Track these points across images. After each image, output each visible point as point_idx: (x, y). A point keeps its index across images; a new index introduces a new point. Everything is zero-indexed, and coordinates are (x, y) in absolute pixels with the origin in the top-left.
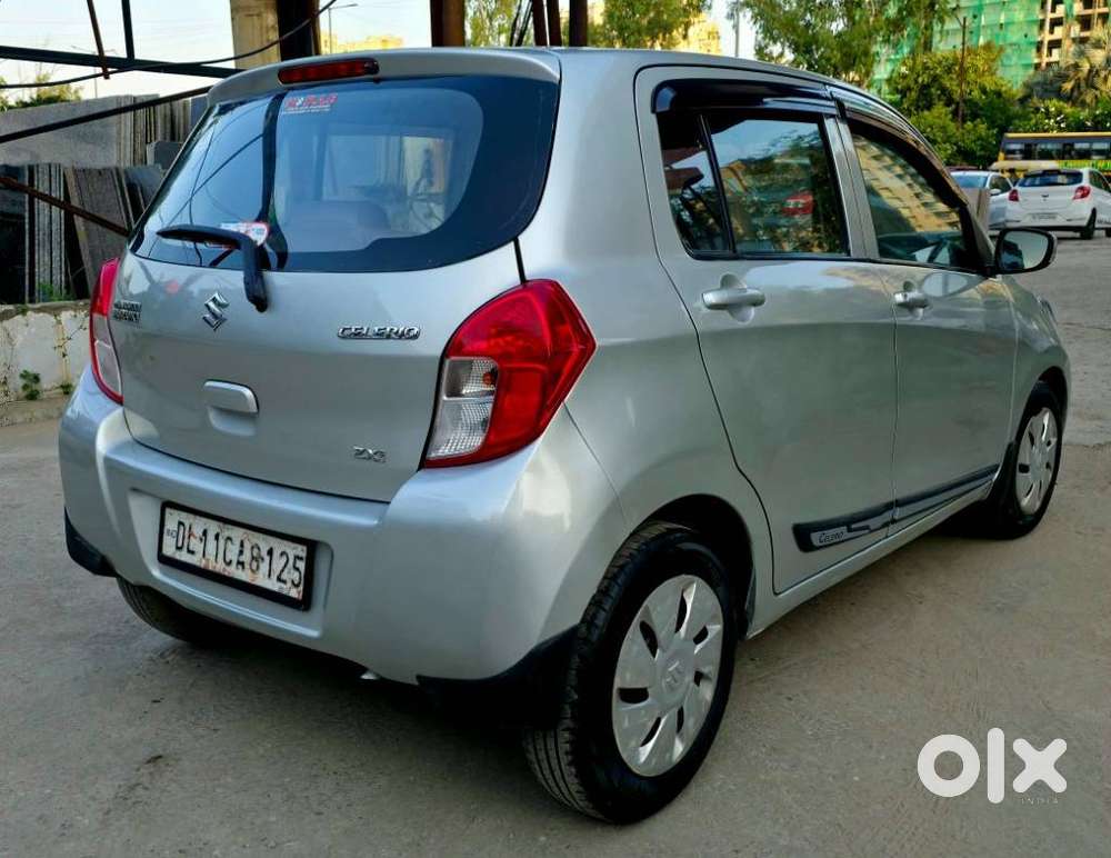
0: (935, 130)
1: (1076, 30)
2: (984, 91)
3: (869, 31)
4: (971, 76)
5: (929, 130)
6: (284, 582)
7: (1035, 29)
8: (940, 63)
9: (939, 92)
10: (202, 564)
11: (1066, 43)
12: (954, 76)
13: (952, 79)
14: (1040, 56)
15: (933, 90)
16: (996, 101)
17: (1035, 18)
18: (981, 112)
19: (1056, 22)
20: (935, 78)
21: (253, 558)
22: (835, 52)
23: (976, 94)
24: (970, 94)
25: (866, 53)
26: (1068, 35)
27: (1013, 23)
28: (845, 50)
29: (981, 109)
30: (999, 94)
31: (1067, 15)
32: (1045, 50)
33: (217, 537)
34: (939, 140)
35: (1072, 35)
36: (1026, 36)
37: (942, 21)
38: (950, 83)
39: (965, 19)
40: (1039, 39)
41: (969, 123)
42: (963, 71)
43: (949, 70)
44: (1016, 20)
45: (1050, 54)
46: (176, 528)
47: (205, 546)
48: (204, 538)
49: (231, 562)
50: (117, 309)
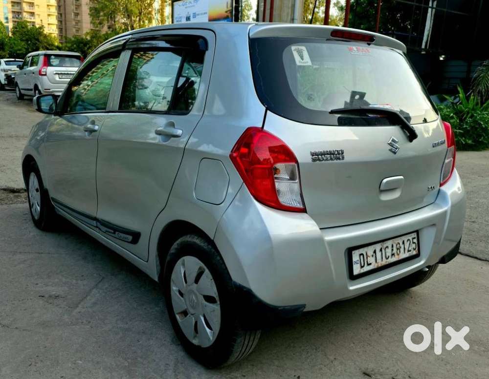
6: (410, 251)
10: (376, 266)
21: (397, 249)
33: (381, 250)
46: (358, 259)
47: (376, 257)
48: (374, 254)
49: (388, 257)
50: (317, 156)
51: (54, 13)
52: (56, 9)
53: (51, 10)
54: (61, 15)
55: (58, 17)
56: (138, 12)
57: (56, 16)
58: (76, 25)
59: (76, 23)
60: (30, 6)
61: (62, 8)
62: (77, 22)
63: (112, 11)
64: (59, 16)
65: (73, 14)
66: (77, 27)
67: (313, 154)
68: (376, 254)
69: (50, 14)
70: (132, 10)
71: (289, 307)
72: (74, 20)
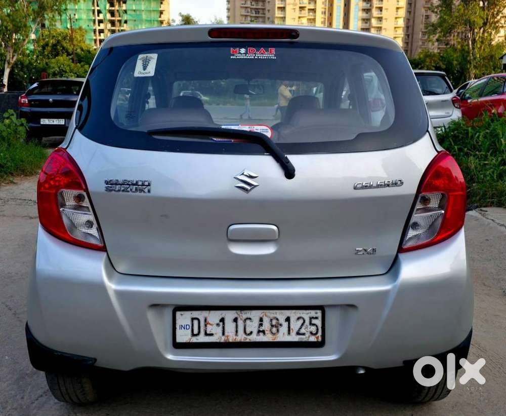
0: (65, 67)
1: (109, 26)
2: (82, 50)
3: (26, 15)
4: (75, 42)
5: (62, 66)
6: (304, 334)
7: (92, 24)
8: (60, 35)
9: (61, 48)
10: (223, 339)
11: (106, 31)
12: (68, 42)
13: (66, 42)
14: (96, 36)
15: (58, 47)
16: (88, 54)
17: (91, 18)
18: (82, 59)
19: (100, 22)
20: (58, 42)
21: (272, 326)
22: (9, 24)
23: (79, 51)
24: (76, 50)
25: (25, 26)
26: (106, 28)
27: (81, 19)
28: (14, 23)
29: (83, 58)
30: (89, 52)
31: (105, 19)
32: (97, 33)
33: (235, 320)
34: (68, 71)
35: (108, 28)
36: (88, 26)
37: (60, 14)
38: (66, 44)
39: (70, 15)
40: (94, 28)
41: (78, 64)
42: (71, 39)
43: (65, 38)
44: (83, 18)
45: (100, 35)
46: (190, 323)
47: (224, 328)
48: (221, 323)
49: (251, 333)
50: (111, 185)
51: (400, 34)
52: (403, 31)
53: (398, 33)
54: (408, 36)
55: (405, 38)
56: (483, 22)
57: (403, 38)
58: (422, 45)
59: (423, 43)
60: (377, 31)
61: (410, 29)
62: (424, 41)
63: (452, 25)
64: (407, 37)
65: (421, 33)
66: (423, 47)
67: (107, 183)
68: (224, 324)
69: (396, 36)
70: (474, 21)
71: (69, 355)
72: (421, 40)
